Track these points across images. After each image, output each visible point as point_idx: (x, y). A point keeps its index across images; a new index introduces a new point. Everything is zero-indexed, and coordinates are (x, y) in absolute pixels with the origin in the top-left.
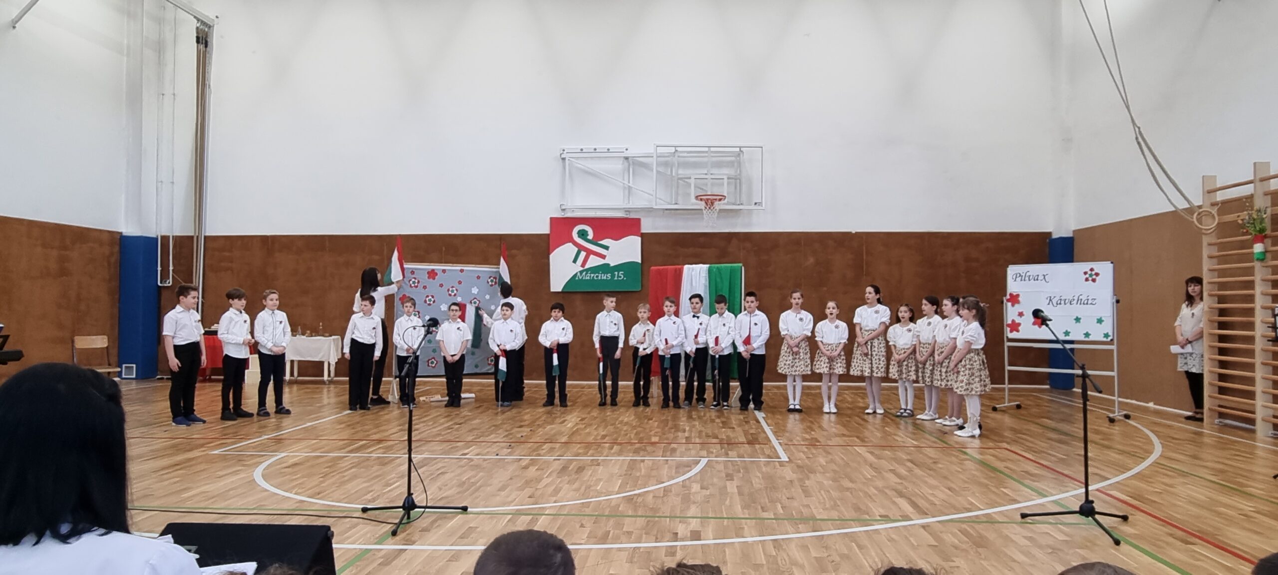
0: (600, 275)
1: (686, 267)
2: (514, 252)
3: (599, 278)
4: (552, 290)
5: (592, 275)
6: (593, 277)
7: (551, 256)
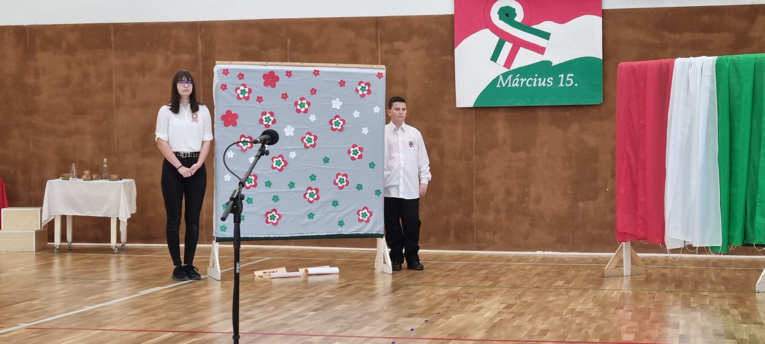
0: (535, 79)
1: (678, 61)
2: (398, 45)
3: (535, 85)
4: (458, 105)
5: (523, 80)
6: (525, 82)
7: (456, 50)
